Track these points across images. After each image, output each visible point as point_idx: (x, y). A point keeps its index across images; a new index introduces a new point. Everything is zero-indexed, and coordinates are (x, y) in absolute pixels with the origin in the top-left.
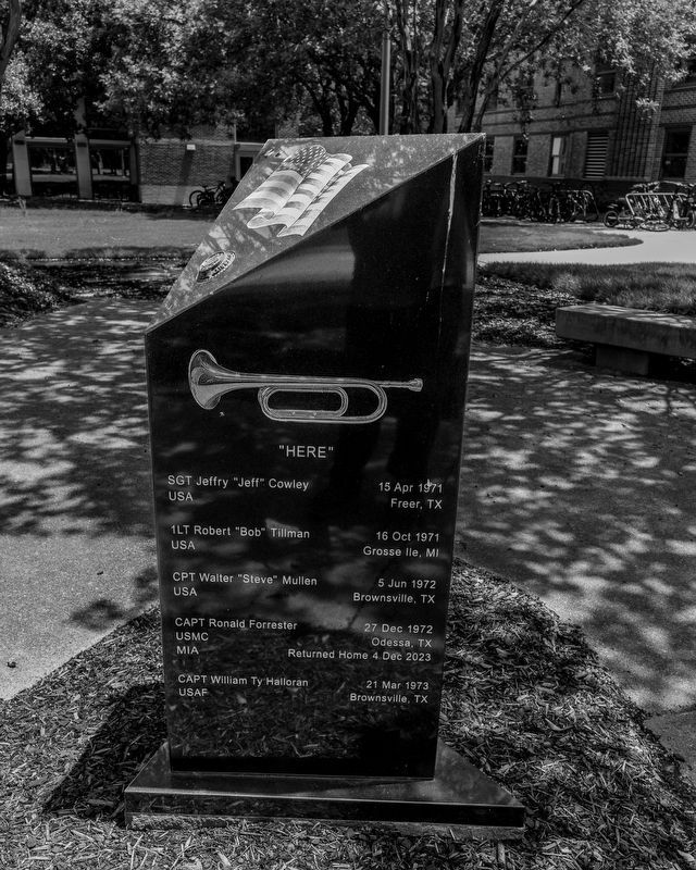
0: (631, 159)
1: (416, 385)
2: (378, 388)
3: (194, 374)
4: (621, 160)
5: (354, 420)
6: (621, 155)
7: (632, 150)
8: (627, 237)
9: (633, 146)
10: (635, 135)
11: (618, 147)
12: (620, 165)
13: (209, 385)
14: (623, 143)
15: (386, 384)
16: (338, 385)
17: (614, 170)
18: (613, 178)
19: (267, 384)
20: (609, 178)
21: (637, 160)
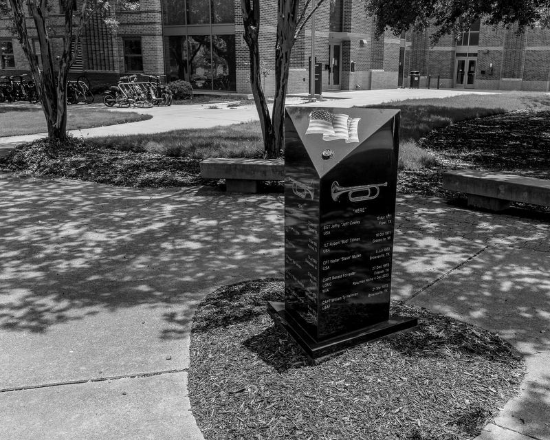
0: (102, 58)
1: (386, 184)
2: (377, 186)
3: (333, 190)
4: (94, 58)
5: (371, 198)
6: (94, 55)
7: (102, 52)
8: (136, 113)
9: (101, 49)
10: (101, 41)
11: (89, 50)
12: (94, 62)
13: (337, 192)
14: (93, 46)
15: (379, 185)
16: (367, 187)
17: (91, 65)
18: (91, 71)
19: (351, 190)
20: (88, 71)
21: (106, 58)
